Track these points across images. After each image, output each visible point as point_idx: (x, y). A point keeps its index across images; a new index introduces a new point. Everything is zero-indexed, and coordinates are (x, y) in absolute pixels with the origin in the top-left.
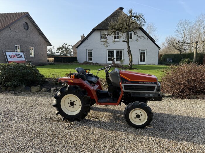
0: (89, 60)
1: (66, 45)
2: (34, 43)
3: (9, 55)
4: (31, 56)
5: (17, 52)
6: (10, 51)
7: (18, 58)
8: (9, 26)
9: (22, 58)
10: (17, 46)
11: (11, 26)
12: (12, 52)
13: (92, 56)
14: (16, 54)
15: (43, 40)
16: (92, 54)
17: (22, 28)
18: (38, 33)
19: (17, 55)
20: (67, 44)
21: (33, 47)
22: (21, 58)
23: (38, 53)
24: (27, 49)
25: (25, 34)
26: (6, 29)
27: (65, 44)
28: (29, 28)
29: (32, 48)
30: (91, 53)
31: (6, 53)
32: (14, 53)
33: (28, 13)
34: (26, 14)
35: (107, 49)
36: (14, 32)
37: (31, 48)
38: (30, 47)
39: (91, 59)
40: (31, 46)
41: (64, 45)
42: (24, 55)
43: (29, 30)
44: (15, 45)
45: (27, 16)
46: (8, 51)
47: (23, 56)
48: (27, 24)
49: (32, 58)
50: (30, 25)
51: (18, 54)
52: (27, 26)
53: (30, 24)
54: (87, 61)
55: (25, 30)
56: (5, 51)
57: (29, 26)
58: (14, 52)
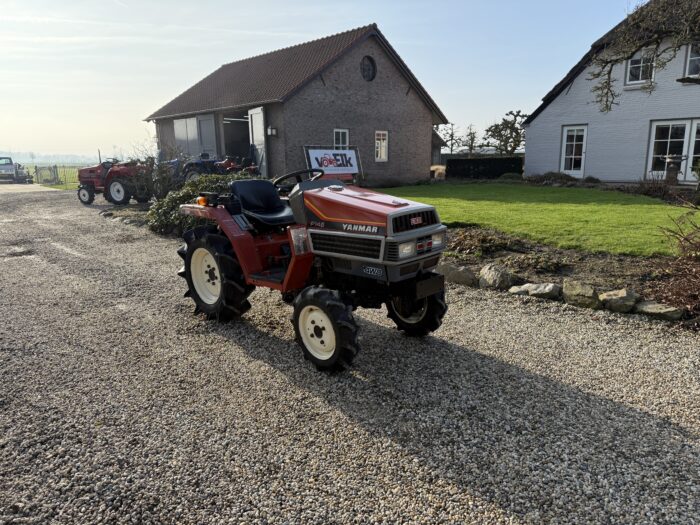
0: (568, 167)
1: (516, 116)
2: (389, 120)
3: (317, 159)
4: (377, 160)
5: (337, 148)
6: (321, 148)
7: (339, 166)
8: (319, 76)
9: (351, 165)
10: (341, 131)
11: (327, 73)
12: (326, 148)
13: (584, 150)
14: (335, 155)
15: (420, 106)
16: (584, 143)
17: (357, 76)
18: (404, 86)
19: (338, 157)
20: (519, 112)
21: (386, 132)
22: (349, 167)
23: (402, 150)
24: (366, 140)
25: (365, 94)
26: (313, 84)
27: (511, 113)
28: (378, 74)
29: (384, 135)
30: (580, 138)
31: (311, 152)
32: (330, 153)
33: (374, 27)
34: (370, 30)
35: (651, 121)
36: (334, 91)
37: (379, 135)
38: (377, 132)
39: (577, 164)
40: (378, 130)
41: (506, 118)
42: (357, 158)
43: (377, 79)
44: (336, 130)
45: (373, 36)
46: (314, 148)
47: (354, 161)
48: (371, 59)
49: (382, 165)
50: (381, 61)
51: (341, 155)
52: (371, 68)
53: (383, 60)
54: (562, 170)
55: (364, 82)
56: (308, 147)
57: (379, 68)
58: (331, 148)
